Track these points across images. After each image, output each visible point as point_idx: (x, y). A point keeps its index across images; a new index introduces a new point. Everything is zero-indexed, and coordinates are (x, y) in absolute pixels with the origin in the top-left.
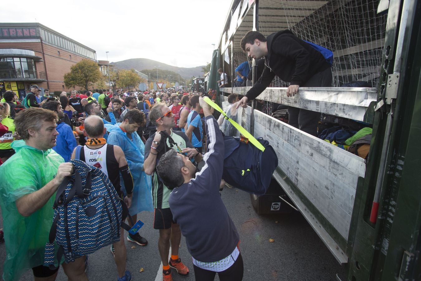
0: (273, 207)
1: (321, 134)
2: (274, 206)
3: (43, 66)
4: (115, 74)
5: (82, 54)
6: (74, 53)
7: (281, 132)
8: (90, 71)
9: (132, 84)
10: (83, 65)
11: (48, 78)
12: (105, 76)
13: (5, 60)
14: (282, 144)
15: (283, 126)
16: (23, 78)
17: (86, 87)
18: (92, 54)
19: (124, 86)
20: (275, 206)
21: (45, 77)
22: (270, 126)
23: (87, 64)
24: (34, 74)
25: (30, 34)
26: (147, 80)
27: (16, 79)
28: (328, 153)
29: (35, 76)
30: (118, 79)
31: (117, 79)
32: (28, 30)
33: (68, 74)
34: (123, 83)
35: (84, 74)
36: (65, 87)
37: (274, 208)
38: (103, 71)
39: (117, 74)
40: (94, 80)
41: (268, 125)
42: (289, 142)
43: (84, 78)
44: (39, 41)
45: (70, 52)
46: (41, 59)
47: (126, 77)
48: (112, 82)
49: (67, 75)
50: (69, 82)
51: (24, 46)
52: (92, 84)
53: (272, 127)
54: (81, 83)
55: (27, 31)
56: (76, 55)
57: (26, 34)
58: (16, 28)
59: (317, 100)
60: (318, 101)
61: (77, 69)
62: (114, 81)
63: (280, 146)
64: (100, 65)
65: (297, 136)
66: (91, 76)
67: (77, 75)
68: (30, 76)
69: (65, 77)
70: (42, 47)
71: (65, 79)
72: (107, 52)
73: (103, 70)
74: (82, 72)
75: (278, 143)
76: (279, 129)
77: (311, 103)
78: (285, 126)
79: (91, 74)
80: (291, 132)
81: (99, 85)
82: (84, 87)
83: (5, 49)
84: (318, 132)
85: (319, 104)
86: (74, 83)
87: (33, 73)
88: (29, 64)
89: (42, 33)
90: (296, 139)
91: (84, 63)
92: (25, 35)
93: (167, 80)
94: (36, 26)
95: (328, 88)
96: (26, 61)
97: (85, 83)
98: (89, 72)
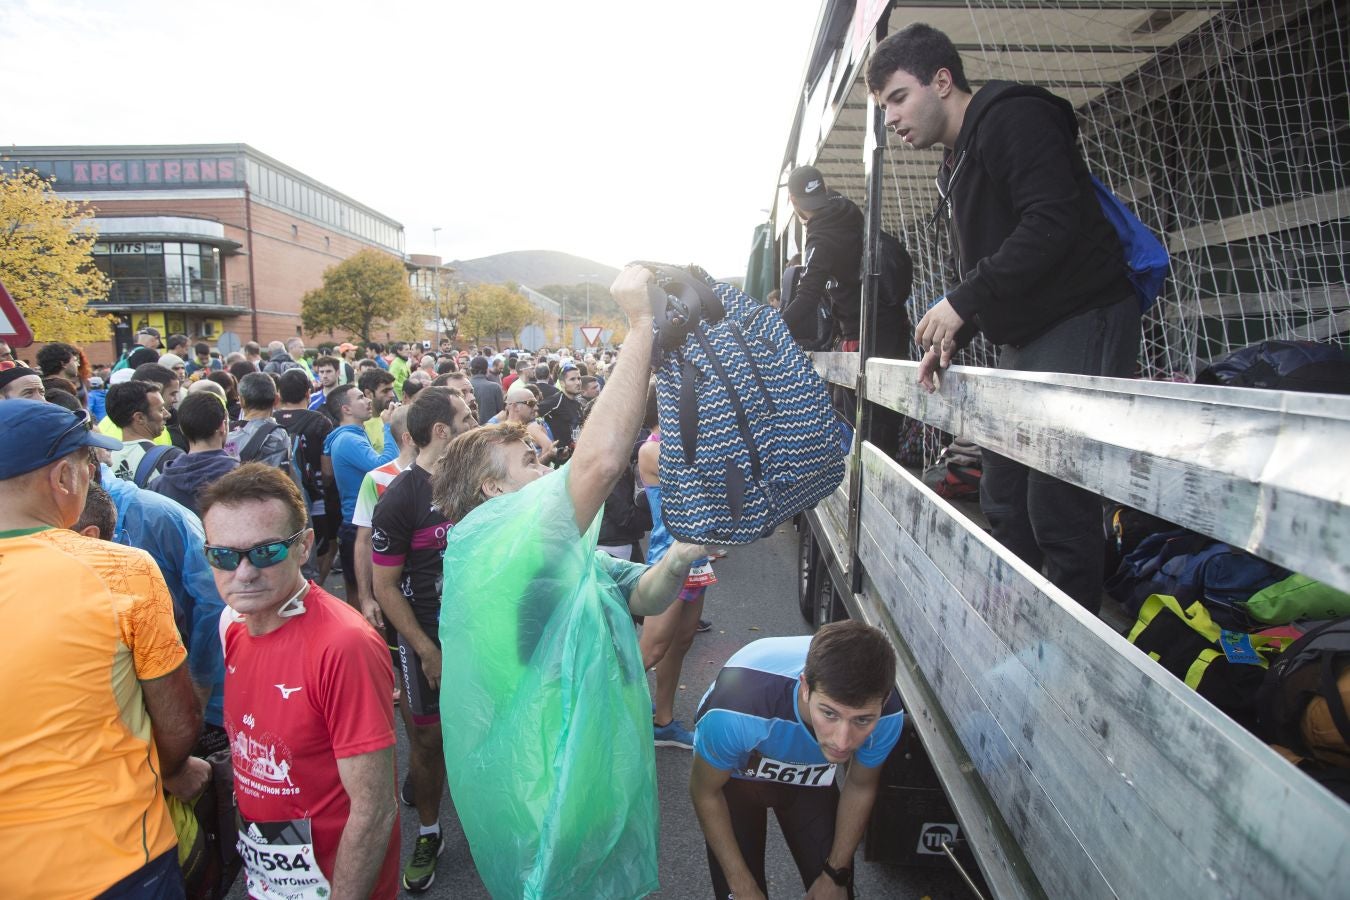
0: (925, 840)
1: (1135, 552)
2: (930, 836)
3: (245, 268)
4: (454, 296)
5: (363, 235)
6: (340, 231)
7: (957, 561)
8: (379, 285)
9: (506, 328)
10: (359, 268)
11: (257, 303)
12: (426, 302)
13: (140, 249)
14: (961, 615)
15: (966, 538)
16: (185, 302)
17: (363, 333)
18: (393, 233)
19: (483, 333)
20: (934, 839)
21: (248, 300)
22: (916, 521)
23: (371, 262)
24: (215, 291)
25: (218, 175)
26: (557, 316)
27: (165, 306)
28: (1210, 770)
29: (219, 297)
30: (464, 311)
31: (461, 312)
32: (213, 164)
33: (317, 294)
34: (479, 324)
35: (362, 293)
36: (304, 331)
37: (930, 844)
38: (419, 286)
39: (463, 295)
40: (391, 313)
41: (906, 515)
42: (990, 617)
43: (360, 305)
44: (240, 194)
45: (327, 227)
46: (241, 246)
47: (490, 304)
48: (445, 319)
49: (312, 295)
50: (314, 317)
51: (197, 210)
52: (385, 324)
53: (923, 528)
54: (352, 320)
55: (209, 165)
56: (343, 237)
57: (207, 175)
58: (181, 160)
59: (1141, 448)
60: (1143, 453)
61: (343, 278)
62: (451, 317)
63: (949, 621)
64: (412, 269)
65: (1027, 602)
66: (381, 300)
67: (340, 296)
68: (203, 295)
69: (306, 302)
70: (248, 213)
71: (304, 306)
72: (435, 230)
73: (421, 284)
74: (355, 288)
75: (944, 607)
76: (950, 544)
77: (1101, 458)
78: (973, 537)
79: (382, 294)
80: (999, 577)
81: (406, 329)
82: (360, 331)
83: (143, 219)
84: (1119, 540)
85: (1147, 470)
86: (328, 321)
87: (213, 288)
88: (205, 261)
89: (253, 173)
90: (1024, 616)
91: (363, 262)
92: (204, 177)
93: (618, 319)
94: (238, 152)
95: (1211, 392)
96: (197, 252)
97: (362, 323)
98: (377, 288)
